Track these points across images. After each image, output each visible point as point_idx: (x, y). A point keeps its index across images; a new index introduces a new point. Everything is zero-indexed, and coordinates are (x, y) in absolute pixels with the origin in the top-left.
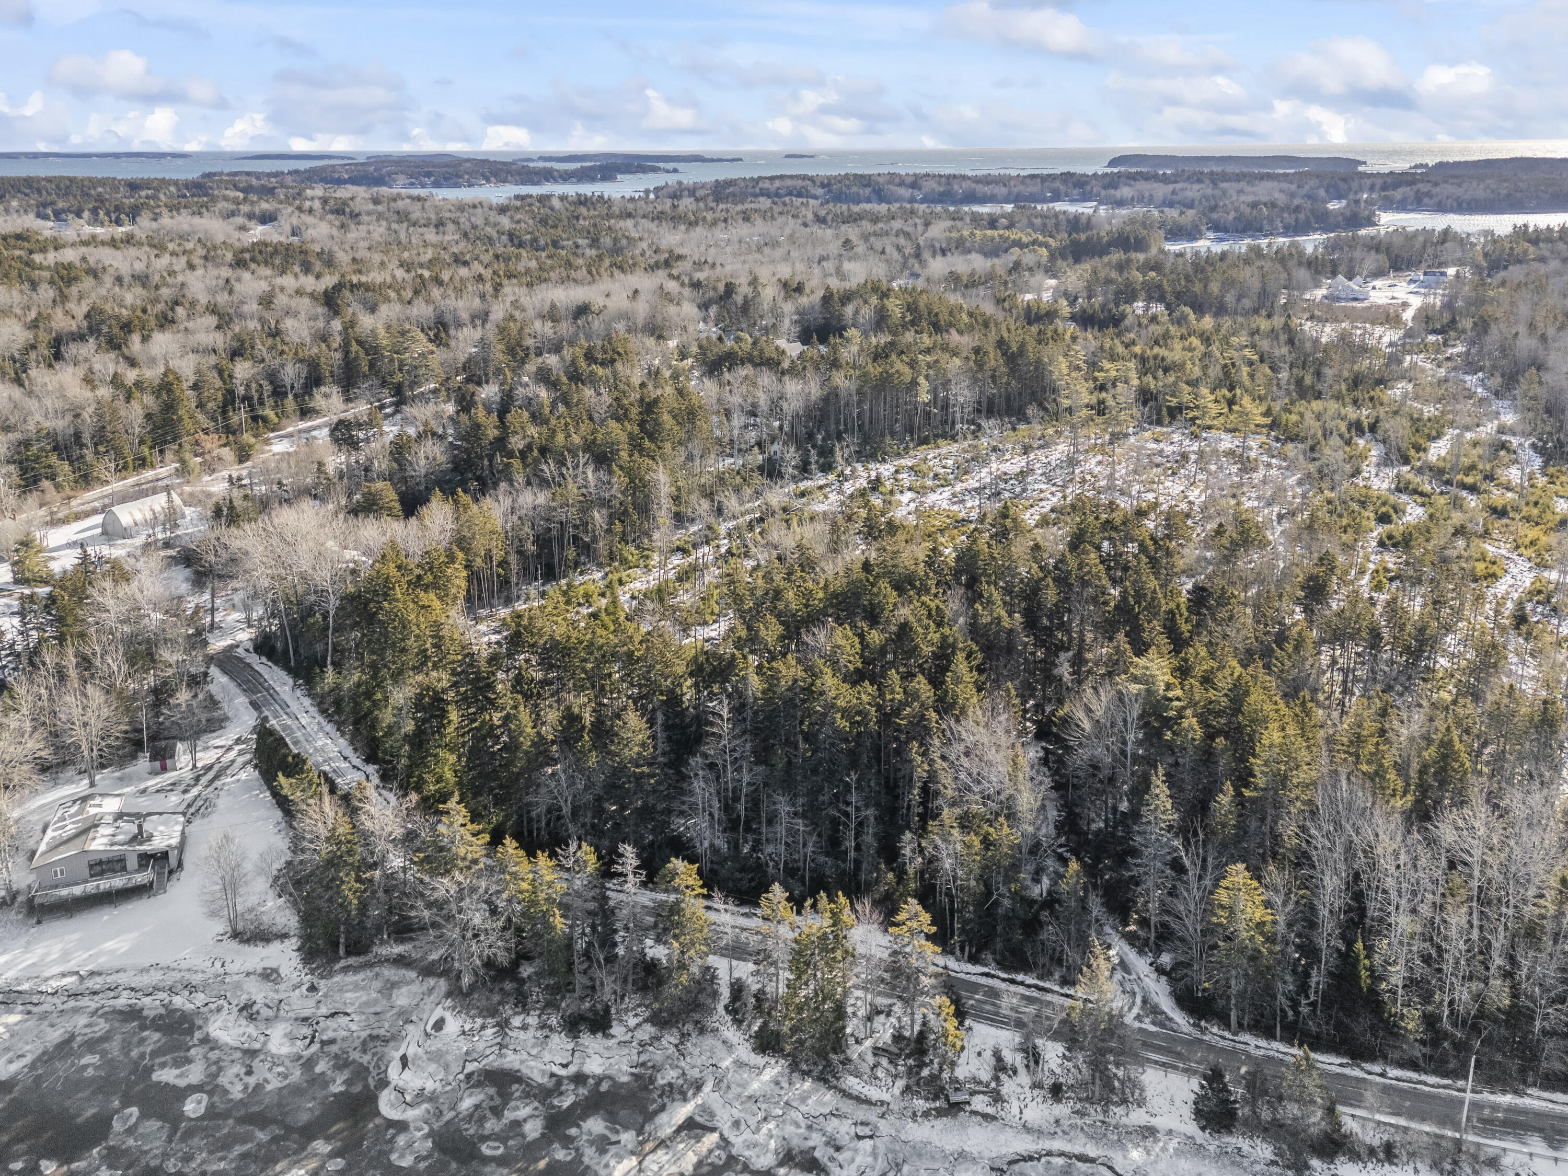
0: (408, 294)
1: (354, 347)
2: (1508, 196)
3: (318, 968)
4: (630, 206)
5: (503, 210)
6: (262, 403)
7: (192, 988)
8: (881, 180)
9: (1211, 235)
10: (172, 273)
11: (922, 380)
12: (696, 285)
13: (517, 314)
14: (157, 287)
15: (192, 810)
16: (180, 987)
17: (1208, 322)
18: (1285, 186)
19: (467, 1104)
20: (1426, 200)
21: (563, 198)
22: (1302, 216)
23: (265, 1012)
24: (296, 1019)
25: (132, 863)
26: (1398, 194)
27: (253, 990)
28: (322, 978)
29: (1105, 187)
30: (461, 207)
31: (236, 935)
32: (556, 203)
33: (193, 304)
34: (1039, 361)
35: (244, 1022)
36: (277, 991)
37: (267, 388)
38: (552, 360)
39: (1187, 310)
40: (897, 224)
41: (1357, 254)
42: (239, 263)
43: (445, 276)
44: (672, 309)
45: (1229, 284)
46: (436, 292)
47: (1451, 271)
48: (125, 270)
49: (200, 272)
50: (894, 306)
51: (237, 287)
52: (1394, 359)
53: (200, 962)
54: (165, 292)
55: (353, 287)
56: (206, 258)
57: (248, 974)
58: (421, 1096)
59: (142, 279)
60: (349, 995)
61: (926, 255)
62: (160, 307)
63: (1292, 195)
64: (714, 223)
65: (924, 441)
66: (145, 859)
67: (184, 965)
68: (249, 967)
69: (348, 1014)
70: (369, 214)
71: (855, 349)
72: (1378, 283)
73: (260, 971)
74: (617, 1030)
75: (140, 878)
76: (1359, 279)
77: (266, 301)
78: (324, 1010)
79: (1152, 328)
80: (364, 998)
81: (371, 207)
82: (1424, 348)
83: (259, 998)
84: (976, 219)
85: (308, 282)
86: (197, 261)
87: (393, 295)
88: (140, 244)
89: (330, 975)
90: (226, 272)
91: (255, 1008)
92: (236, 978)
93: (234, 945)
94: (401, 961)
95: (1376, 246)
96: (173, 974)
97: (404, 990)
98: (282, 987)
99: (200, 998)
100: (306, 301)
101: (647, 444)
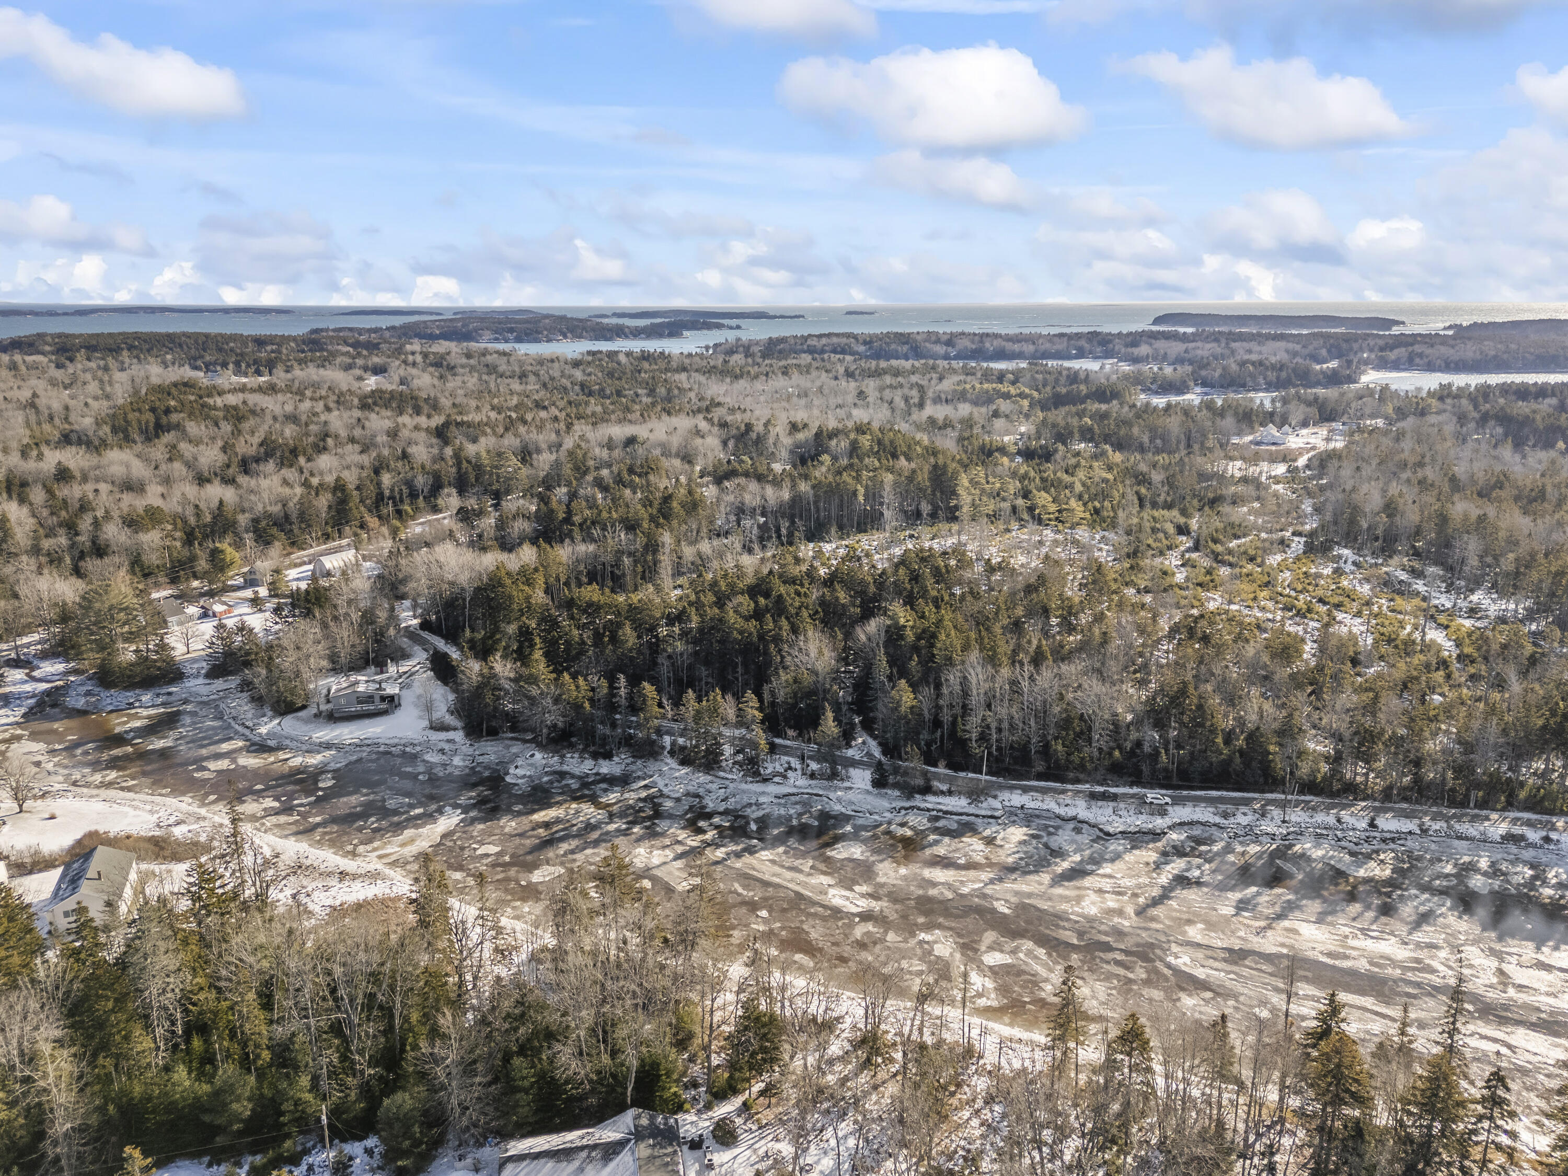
0: (501, 430)
1: (465, 465)
2: (1495, 357)
3: (473, 739)
4: (687, 361)
5: (576, 364)
6: (402, 501)
7: (414, 745)
8: (919, 338)
9: (1198, 390)
10: (316, 414)
11: (860, 489)
12: (723, 425)
13: (583, 444)
14: (307, 425)
16: (408, 744)
18: (1291, 346)
19: (545, 779)
20: (1417, 360)
21: (629, 354)
22: (1284, 375)
25: (377, 699)
26: (1392, 355)
27: (443, 746)
28: (476, 742)
29: (1126, 346)
30: (541, 362)
31: (432, 728)
32: (622, 358)
33: (337, 437)
36: (455, 746)
37: (406, 491)
38: (605, 472)
42: (364, 406)
43: (529, 417)
44: (698, 441)
46: (522, 429)
48: (278, 410)
49: (336, 413)
50: (866, 440)
51: (367, 424)
53: (416, 736)
54: (313, 428)
55: (459, 424)
56: (338, 402)
57: (440, 741)
58: (524, 776)
59: (292, 418)
62: (311, 439)
63: (1295, 354)
64: (756, 377)
65: (860, 530)
66: (383, 699)
67: (409, 737)
68: (440, 738)
70: (463, 366)
72: (1303, 431)
73: (445, 740)
74: (616, 759)
75: (384, 706)
76: (1287, 428)
77: (393, 434)
81: (464, 361)
83: (446, 748)
84: (987, 375)
85: (422, 420)
86: (332, 405)
87: (489, 430)
88: (281, 391)
89: (480, 742)
90: (357, 413)
92: (434, 742)
93: (432, 731)
94: (512, 739)
96: (404, 740)
98: (457, 745)
99: (418, 748)
100: (423, 434)
101: (661, 520)
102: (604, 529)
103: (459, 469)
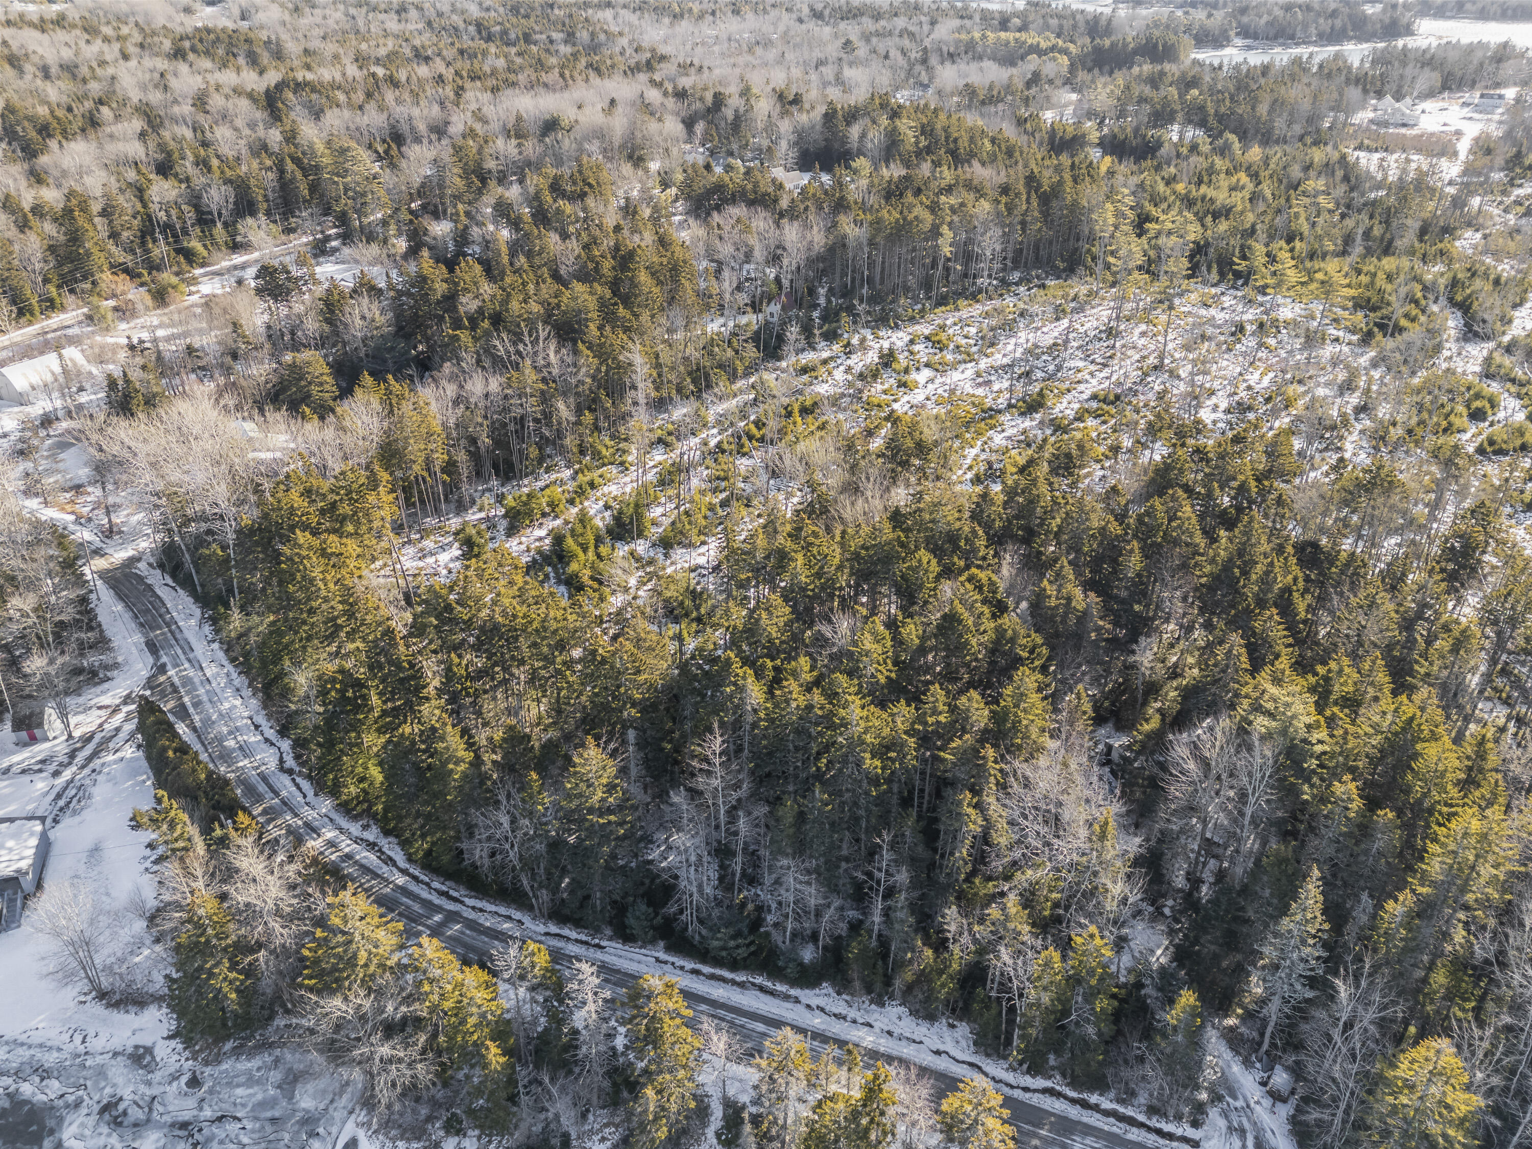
0: (359, 97)
1: (292, 165)
3: (201, 1050)
6: (186, 233)
7: (44, 1073)
10: (102, 63)
11: (945, 229)
12: (681, 94)
13: (478, 127)
14: (84, 81)
15: (61, 803)
16: (28, 1071)
17: (1255, 153)
20: (1468, 6)
22: (1339, 22)
23: (136, 1114)
24: (173, 1125)
27: (120, 1081)
28: (206, 1063)
31: (102, 996)
33: (124, 103)
34: (1075, 204)
35: (105, 1130)
36: (149, 1083)
37: (190, 215)
38: (513, 193)
39: (1232, 138)
40: (901, 22)
41: (1409, 71)
42: (178, 54)
43: (402, 76)
44: (653, 126)
45: (1277, 104)
46: (390, 96)
47: (1510, 93)
48: (51, 58)
49: (133, 63)
50: (907, 128)
51: (173, 83)
52: (1458, 202)
53: (54, 1034)
54: (94, 87)
55: (299, 87)
56: (142, 46)
57: (116, 1054)
59: (70, 69)
60: (240, 1091)
61: (934, 60)
62: (88, 105)
64: (701, 17)
65: (942, 301)
67: (36, 1038)
68: (117, 1043)
69: (239, 1120)
71: (864, 182)
72: (1428, 105)
73: (130, 1050)
76: (1408, 100)
77: (200, 101)
78: (208, 1113)
79: (1194, 159)
80: (260, 1097)
82: (1487, 188)
83: (127, 1093)
84: (986, 18)
85: (251, 80)
86: (132, 49)
87: (341, 97)
88: (73, 26)
89: (218, 1060)
90: (161, 64)
91: (121, 1107)
92: (99, 1060)
93: (98, 1009)
95: (1427, 60)
96: (20, 1051)
97: (310, 1087)
98: (157, 1076)
99: (54, 1087)
100: (244, 104)
101: (622, 311)
102: (517, 338)
103: (282, 172)
